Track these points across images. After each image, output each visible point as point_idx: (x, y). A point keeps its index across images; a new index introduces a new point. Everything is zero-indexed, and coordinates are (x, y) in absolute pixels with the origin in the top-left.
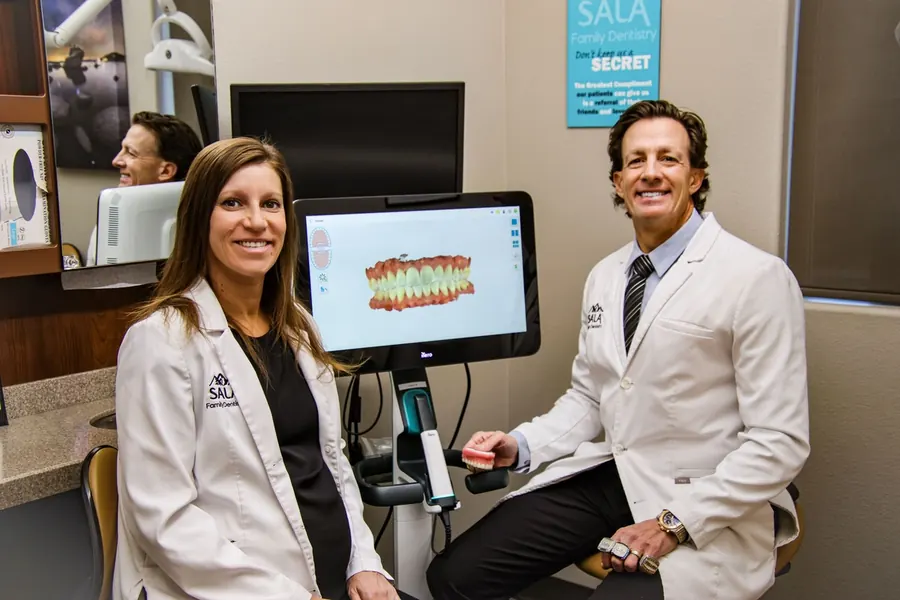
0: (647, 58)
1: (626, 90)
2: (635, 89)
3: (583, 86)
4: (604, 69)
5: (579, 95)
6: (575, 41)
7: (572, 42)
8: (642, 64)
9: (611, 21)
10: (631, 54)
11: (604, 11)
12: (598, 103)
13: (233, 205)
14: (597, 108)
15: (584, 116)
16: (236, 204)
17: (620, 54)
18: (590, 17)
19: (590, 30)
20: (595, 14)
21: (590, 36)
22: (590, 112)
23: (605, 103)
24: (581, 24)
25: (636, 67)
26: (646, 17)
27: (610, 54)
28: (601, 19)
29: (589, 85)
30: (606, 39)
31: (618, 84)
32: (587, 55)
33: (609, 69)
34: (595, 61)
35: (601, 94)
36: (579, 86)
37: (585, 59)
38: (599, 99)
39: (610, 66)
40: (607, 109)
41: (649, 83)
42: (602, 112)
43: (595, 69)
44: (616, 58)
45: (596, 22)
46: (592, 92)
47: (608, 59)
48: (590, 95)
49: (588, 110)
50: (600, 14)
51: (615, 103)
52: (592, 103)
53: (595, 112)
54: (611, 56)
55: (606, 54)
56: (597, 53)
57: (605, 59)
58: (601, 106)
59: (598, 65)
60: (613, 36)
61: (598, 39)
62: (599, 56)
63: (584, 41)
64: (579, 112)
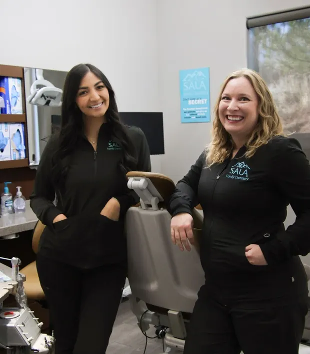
0: (206, 100)
1: (200, 110)
2: (203, 110)
4: (192, 104)
5: (185, 112)
8: (204, 102)
10: (201, 99)
12: (191, 115)
17: (198, 99)
18: (187, 87)
20: (189, 87)
22: (188, 118)
24: (184, 89)
25: (203, 103)
26: (205, 88)
27: (194, 99)
29: (188, 109)
31: (197, 109)
32: (187, 99)
34: (189, 101)
36: (185, 109)
37: (186, 101)
38: (191, 113)
39: (194, 103)
40: (194, 116)
41: (207, 108)
42: (192, 118)
43: (189, 104)
44: (196, 100)
48: (188, 112)
51: (196, 114)
52: (189, 115)
53: (190, 118)
56: (190, 99)
57: (193, 101)
59: (190, 102)
63: (186, 95)
64: (185, 118)
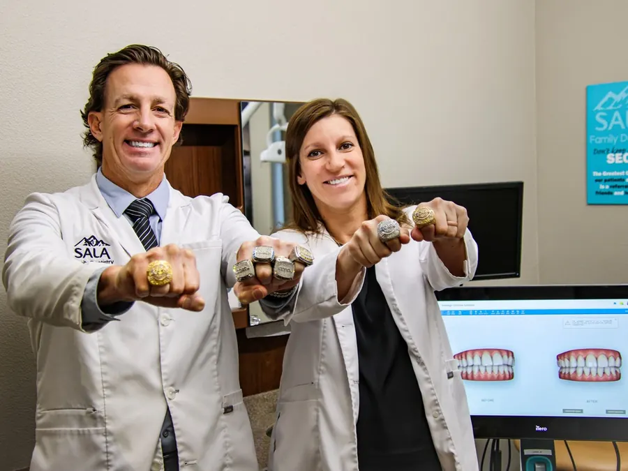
3: (600, 174)
4: (617, 162)
5: (596, 181)
6: (594, 142)
7: (591, 142)
9: (623, 127)
11: (617, 119)
12: (613, 187)
13: (317, 154)
14: (611, 190)
15: (601, 196)
16: (319, 153)
18: (606, 124)
19: (606, 133)
20: (609, 123)
21: (605, 138)
22: (606, 193)
23: (619, 187)
24: (597, 129)
27: (622, 151)
28: (614, 126)
29: (605, 173)
30: (619, 140)
32: (603, 152)
33: (621, 162)
35: (615, 180)
36: (596, 174)
37: (601, 155)
38: (614, 183)
39: (622, 159)
40: (621, 191)
42: (616, 193)
43: (609, 162)
45: (610, 128)
46: (607, 178)
47: (621, 154)
48: (605, 181)
49: (604, 191)
50: (613, 122)
51: (626, 187)
52: (607, 187)
53: (610, 193)
54: (623, 153)
55: (619, 151)
56: (611, 150)
57: (618, 155)
58: (615, 189)
59: (611, 158)
60: (624, 138)
61: (612, 140)
62: (613, 152)
63: (600, 142)
64: (597, 193)
